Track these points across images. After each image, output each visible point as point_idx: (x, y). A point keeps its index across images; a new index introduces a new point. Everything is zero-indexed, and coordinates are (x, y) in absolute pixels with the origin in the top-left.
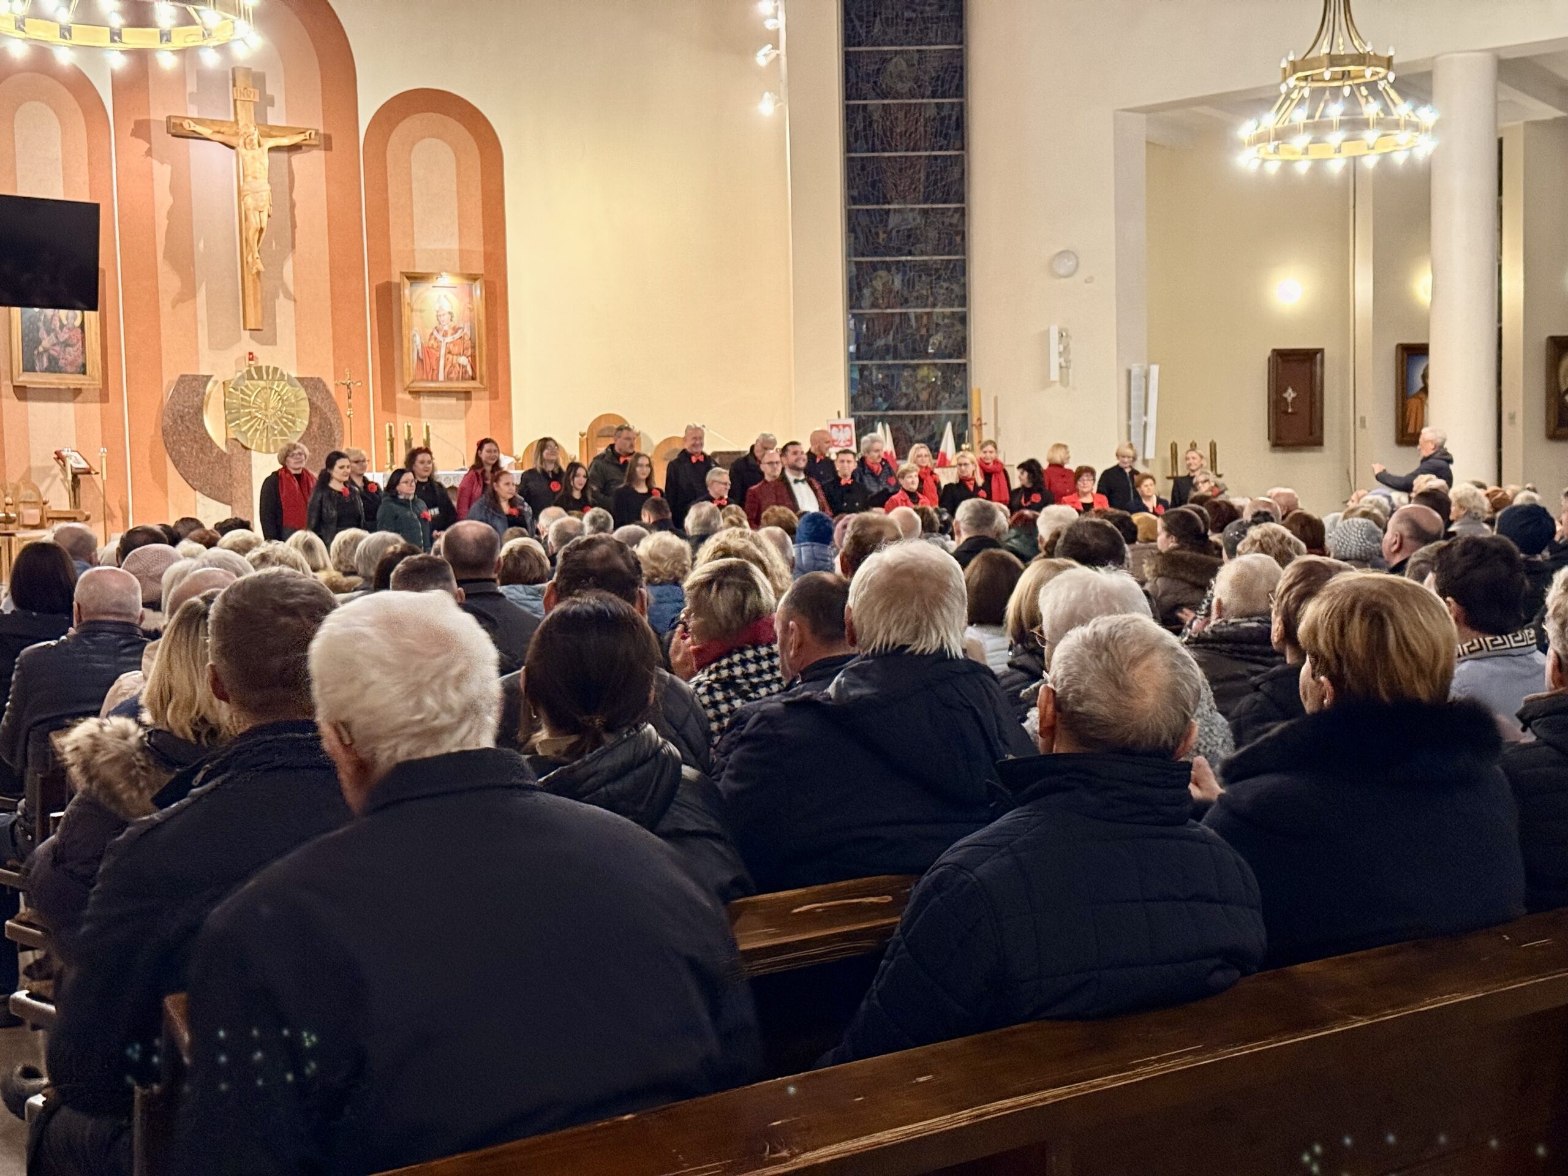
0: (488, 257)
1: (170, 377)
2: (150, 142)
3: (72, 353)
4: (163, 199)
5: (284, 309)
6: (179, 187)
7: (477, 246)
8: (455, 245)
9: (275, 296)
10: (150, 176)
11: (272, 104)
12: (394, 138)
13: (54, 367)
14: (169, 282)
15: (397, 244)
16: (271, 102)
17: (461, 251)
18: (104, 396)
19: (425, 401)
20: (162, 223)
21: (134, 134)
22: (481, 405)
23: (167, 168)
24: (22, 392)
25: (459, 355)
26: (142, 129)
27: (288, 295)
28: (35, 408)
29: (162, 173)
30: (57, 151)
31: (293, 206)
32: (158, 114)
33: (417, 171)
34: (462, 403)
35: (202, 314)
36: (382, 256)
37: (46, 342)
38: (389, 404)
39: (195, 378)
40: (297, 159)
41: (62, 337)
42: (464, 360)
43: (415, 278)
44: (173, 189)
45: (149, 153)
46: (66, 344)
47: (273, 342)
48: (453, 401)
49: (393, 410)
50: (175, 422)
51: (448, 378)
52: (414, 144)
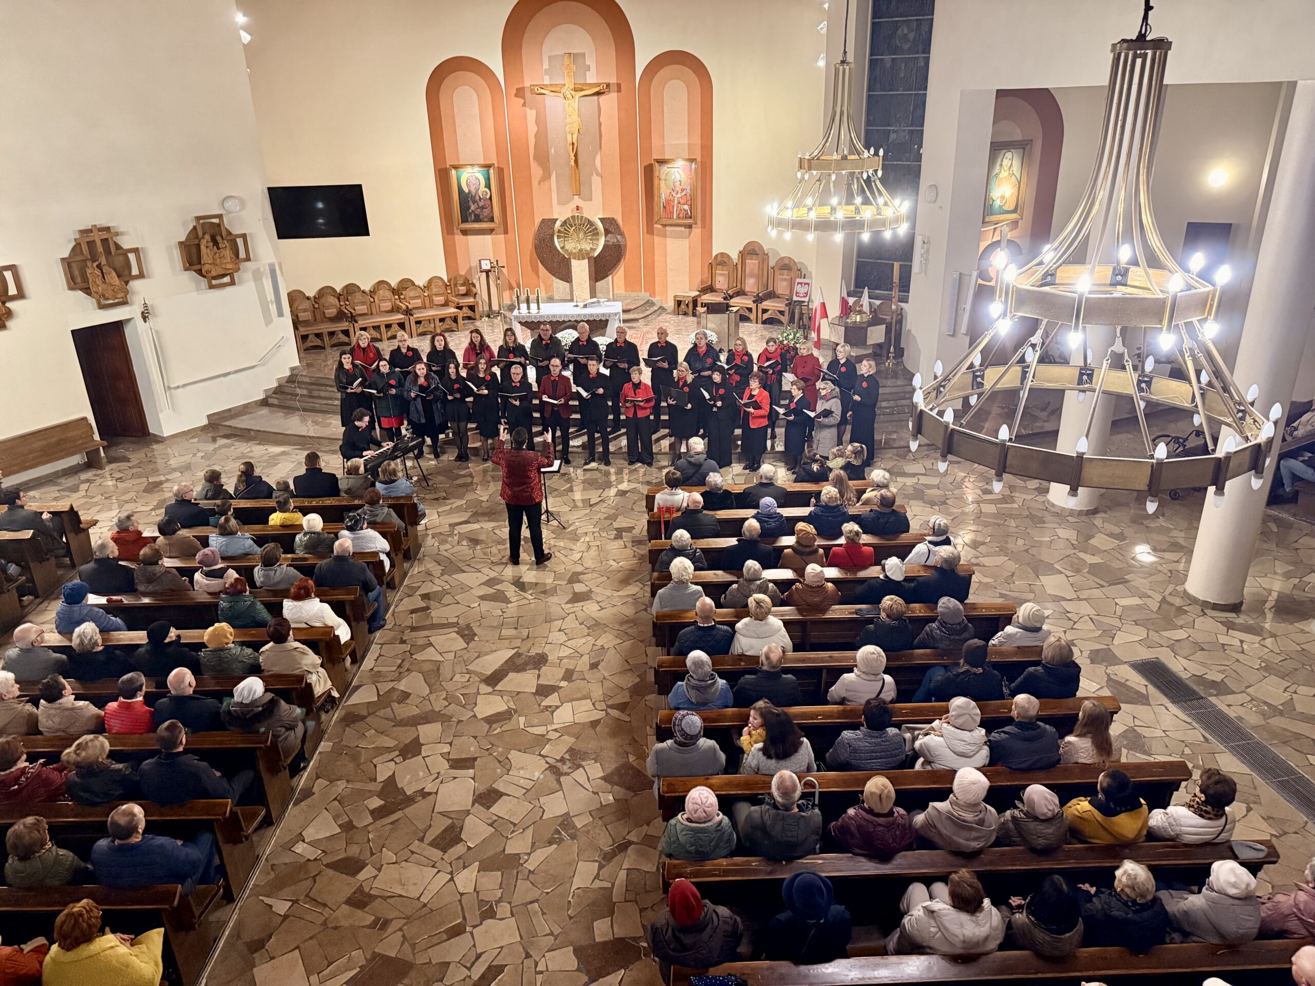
0: (703, 147)
1: (538, 221)
2: (524, 99)
3: (486, 212)
4: (532, 129)
5: (596, 181)
6: (541, 121)
7: (698, 141)
8: (686, 141)
9: (592, 175)
10: (525, 116)
11: (589, 70)
12: (655, 81)
13: (478, 219)
14: (536, 171)
15: (655, 142)
16: (588, 68)
17: (689, 145)
18: (506, 232)
19: (668, 228)
20: (532, 141)
21: (516, 95)
22: (697, 231)
23: (534, 112)
24: (465, 232)
25: (684, 204)
26: (520, 93)
27: (598, 174)
28: (472, 239)
29: (531, 114)
30: (476, 110)
31: (600, 125)
32: (527, 84)
33: (667, 99)
34: (687, 230)
35: (554, 186)
36: (647, 148)
37: (473, 208)
38: (650, 231)
39: (550, 220)
40: (602, 98)
41: (481, 204)
42: (686, 207)
43: (662, 162)
44: (537, 123)
45: (524, 105)
46: (483, 208)
47: (591, 200)
48: (683, 229)
49: (653, 234)
50: (540, 242)
51: (678, 218)
52: (665, 84)
